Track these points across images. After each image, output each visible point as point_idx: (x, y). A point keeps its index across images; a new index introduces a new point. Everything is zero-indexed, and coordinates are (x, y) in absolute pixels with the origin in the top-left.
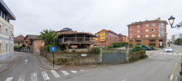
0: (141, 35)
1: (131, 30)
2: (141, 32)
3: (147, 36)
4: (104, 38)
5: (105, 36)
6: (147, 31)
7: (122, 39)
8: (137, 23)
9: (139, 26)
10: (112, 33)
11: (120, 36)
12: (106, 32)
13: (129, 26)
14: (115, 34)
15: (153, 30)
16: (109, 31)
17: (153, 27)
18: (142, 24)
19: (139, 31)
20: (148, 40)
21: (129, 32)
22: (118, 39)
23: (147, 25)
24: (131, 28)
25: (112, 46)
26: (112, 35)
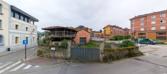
0: (145, 28)
1: (133, 23)
2: (145, 25)
3: (153, 29)
4: (109, 32)
5: (110, 30)
6: (153, 23)
7: (128, 32)
8: (141, 15)
9: (142, 19)
10: (117, 27)
11: (126, 30)
12: (111, 27)
13: (131, 20)
14: (120, 28)
15: (162, 21)
16: (114, 26)
17: (162, 17)
18: (146, 16)
19: (142, 24)
20: (155, 33)
21: (132, 26)
22: (123, 33)
23: (154, 17)
24: (133, 21)
25: (114, 38)
26: (116, 29)
